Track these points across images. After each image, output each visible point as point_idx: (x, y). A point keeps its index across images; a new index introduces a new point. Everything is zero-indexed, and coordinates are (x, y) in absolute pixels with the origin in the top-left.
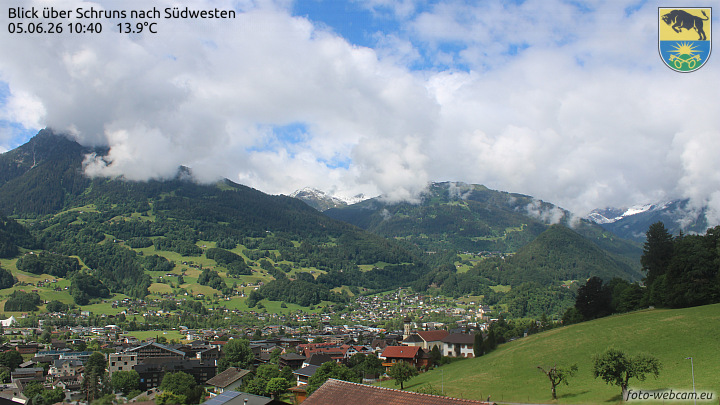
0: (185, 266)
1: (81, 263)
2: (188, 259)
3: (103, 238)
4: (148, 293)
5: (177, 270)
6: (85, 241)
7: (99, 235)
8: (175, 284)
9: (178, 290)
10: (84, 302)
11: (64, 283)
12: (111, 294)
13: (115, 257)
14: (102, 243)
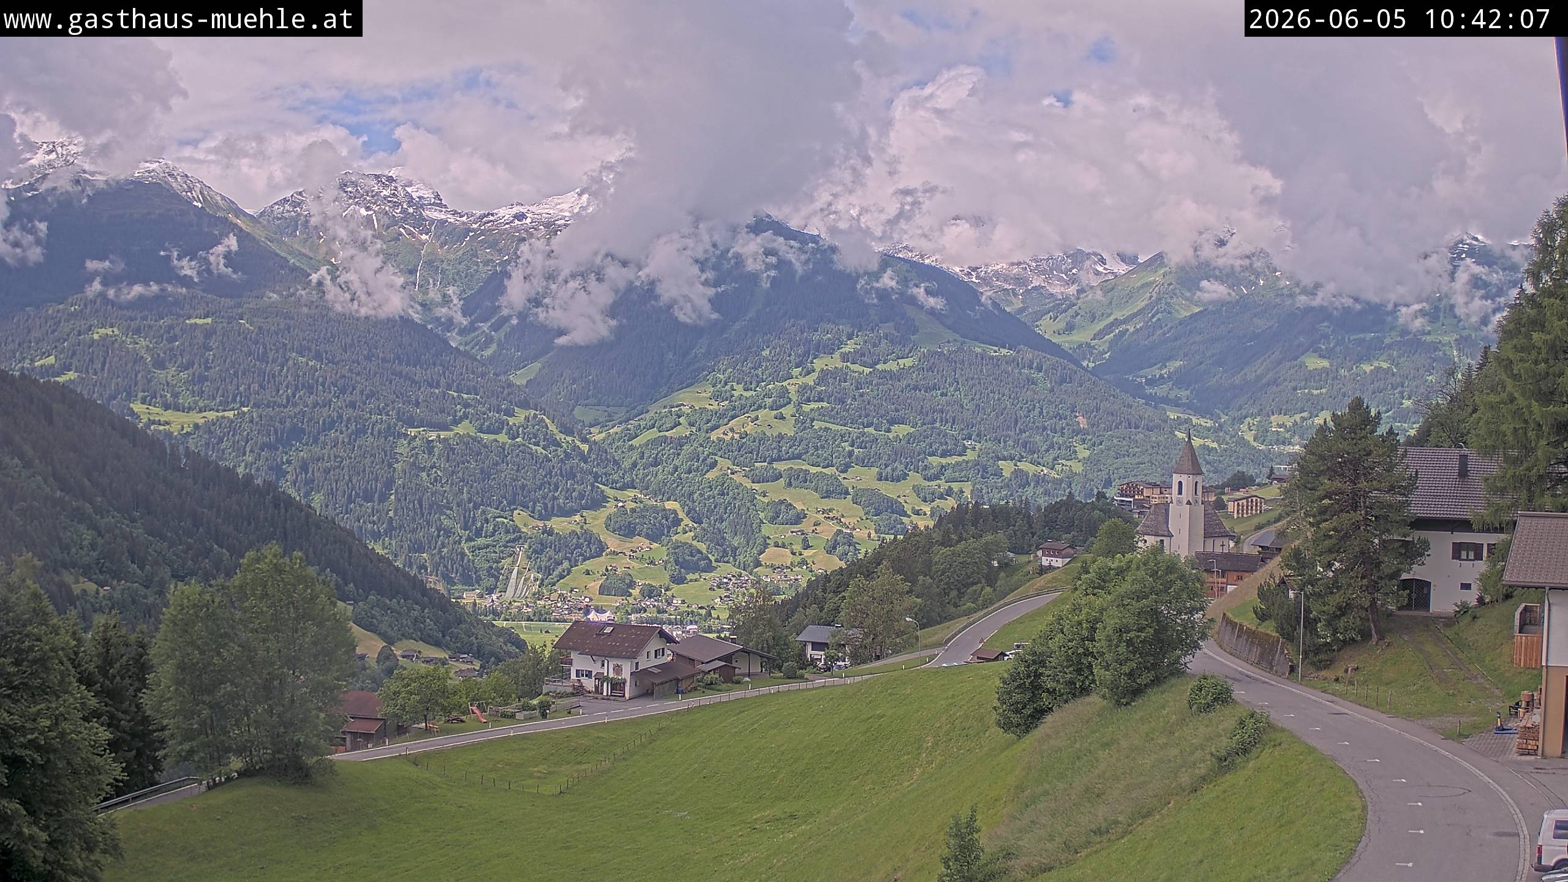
0: (821, 517)
1: (681, 515)
2: (827, 504)
3: (714, 464)
4: (758, 564)
5: (806, 526)
6: (689, 472)
7: (709, 461)
8: (797, 548)
9: (798, 559)
10: (679, 580)
11: (660, 551)
12: (714, 564)
13: (728, 498)
14: (711, 475)
